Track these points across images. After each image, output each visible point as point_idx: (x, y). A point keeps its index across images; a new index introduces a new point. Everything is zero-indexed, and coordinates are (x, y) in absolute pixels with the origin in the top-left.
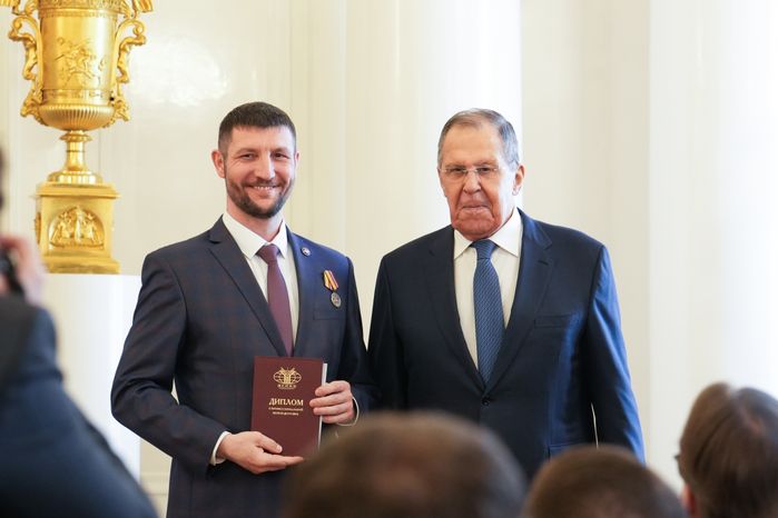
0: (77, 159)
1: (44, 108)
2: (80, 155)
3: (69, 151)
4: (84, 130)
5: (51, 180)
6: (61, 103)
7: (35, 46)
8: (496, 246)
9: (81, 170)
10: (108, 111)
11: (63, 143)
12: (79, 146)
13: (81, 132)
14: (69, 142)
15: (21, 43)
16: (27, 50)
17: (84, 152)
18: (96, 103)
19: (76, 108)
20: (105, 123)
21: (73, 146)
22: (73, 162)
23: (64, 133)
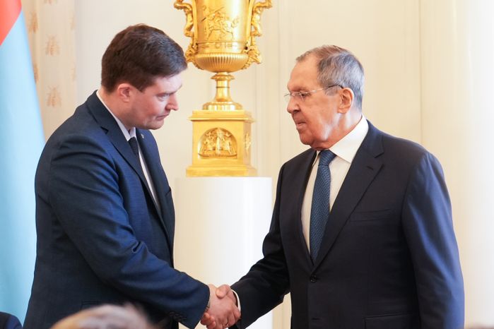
0: (224, 93)
1: (199, 56)
2: (225, 90)
3: (217, 87)
4: (228, 72)
5: (204, 109)
6: (209, 52)
7: (191, 12)
8: (335, 156)
9: (226, 101)
10: (243, 57)
11: (214, 82)
12: (225, 84)
13: (226, 73)
14: (217, 80)
15: (183, 10)
16: (187, 15)
17: (228, 87)
18: (233, 51)
19: (217, 56)
20: (242, 66)
21: (220, 83)
22: (220, 96)
23: (214, 74)
